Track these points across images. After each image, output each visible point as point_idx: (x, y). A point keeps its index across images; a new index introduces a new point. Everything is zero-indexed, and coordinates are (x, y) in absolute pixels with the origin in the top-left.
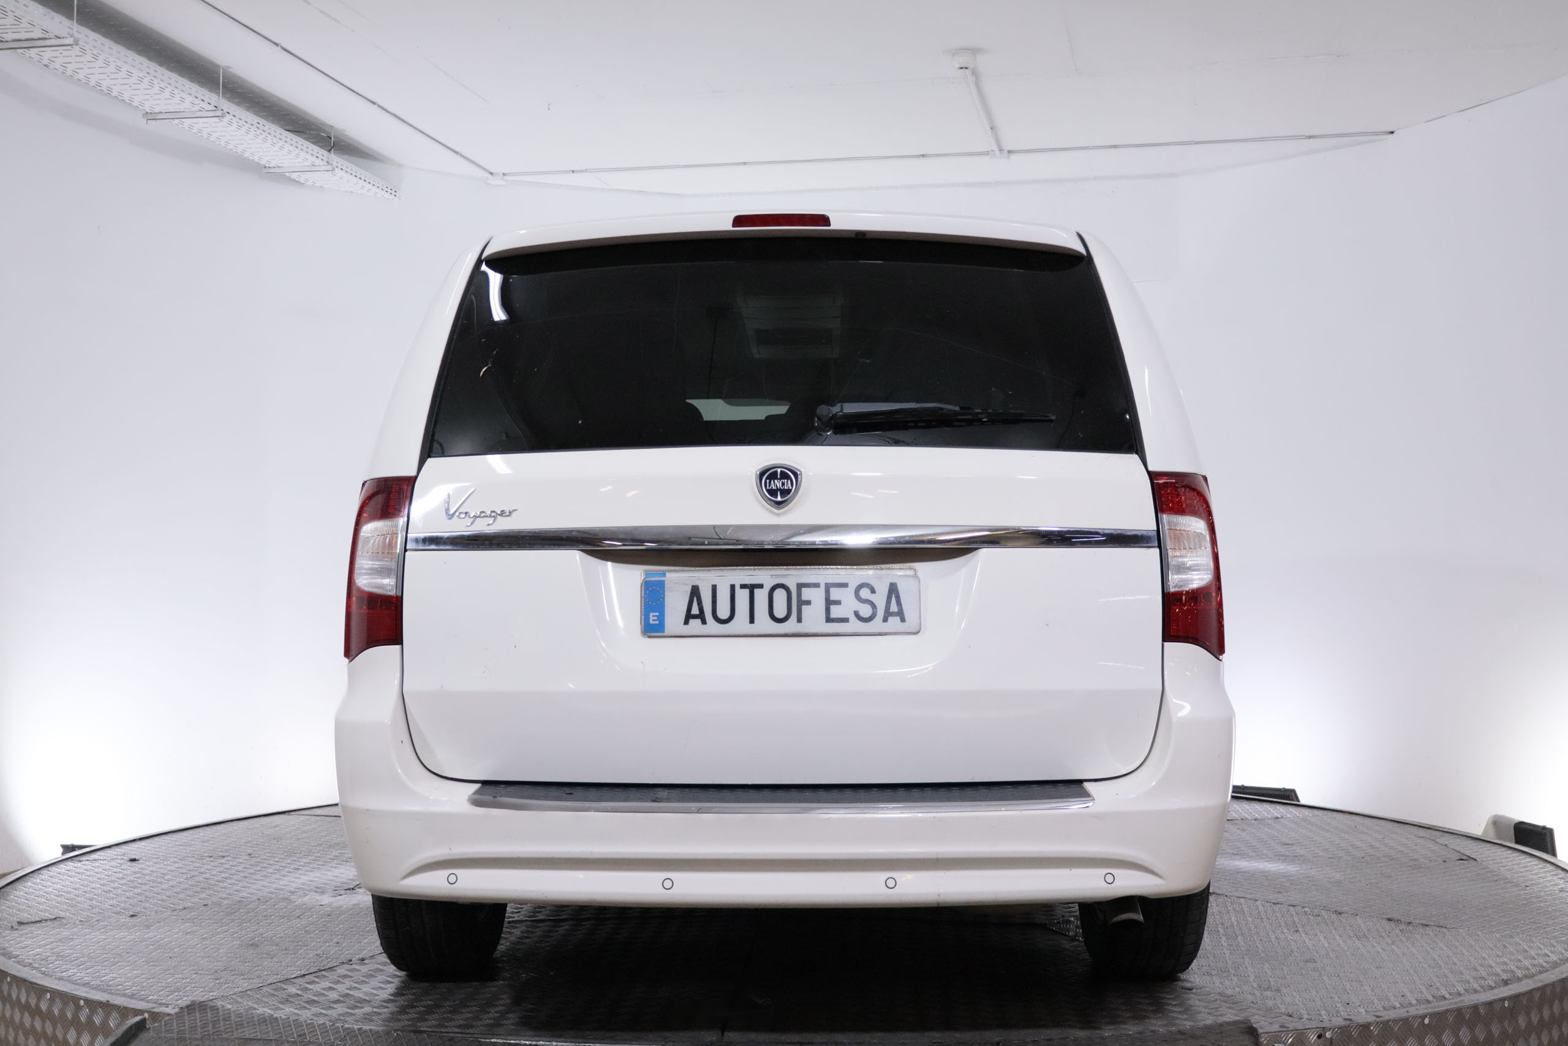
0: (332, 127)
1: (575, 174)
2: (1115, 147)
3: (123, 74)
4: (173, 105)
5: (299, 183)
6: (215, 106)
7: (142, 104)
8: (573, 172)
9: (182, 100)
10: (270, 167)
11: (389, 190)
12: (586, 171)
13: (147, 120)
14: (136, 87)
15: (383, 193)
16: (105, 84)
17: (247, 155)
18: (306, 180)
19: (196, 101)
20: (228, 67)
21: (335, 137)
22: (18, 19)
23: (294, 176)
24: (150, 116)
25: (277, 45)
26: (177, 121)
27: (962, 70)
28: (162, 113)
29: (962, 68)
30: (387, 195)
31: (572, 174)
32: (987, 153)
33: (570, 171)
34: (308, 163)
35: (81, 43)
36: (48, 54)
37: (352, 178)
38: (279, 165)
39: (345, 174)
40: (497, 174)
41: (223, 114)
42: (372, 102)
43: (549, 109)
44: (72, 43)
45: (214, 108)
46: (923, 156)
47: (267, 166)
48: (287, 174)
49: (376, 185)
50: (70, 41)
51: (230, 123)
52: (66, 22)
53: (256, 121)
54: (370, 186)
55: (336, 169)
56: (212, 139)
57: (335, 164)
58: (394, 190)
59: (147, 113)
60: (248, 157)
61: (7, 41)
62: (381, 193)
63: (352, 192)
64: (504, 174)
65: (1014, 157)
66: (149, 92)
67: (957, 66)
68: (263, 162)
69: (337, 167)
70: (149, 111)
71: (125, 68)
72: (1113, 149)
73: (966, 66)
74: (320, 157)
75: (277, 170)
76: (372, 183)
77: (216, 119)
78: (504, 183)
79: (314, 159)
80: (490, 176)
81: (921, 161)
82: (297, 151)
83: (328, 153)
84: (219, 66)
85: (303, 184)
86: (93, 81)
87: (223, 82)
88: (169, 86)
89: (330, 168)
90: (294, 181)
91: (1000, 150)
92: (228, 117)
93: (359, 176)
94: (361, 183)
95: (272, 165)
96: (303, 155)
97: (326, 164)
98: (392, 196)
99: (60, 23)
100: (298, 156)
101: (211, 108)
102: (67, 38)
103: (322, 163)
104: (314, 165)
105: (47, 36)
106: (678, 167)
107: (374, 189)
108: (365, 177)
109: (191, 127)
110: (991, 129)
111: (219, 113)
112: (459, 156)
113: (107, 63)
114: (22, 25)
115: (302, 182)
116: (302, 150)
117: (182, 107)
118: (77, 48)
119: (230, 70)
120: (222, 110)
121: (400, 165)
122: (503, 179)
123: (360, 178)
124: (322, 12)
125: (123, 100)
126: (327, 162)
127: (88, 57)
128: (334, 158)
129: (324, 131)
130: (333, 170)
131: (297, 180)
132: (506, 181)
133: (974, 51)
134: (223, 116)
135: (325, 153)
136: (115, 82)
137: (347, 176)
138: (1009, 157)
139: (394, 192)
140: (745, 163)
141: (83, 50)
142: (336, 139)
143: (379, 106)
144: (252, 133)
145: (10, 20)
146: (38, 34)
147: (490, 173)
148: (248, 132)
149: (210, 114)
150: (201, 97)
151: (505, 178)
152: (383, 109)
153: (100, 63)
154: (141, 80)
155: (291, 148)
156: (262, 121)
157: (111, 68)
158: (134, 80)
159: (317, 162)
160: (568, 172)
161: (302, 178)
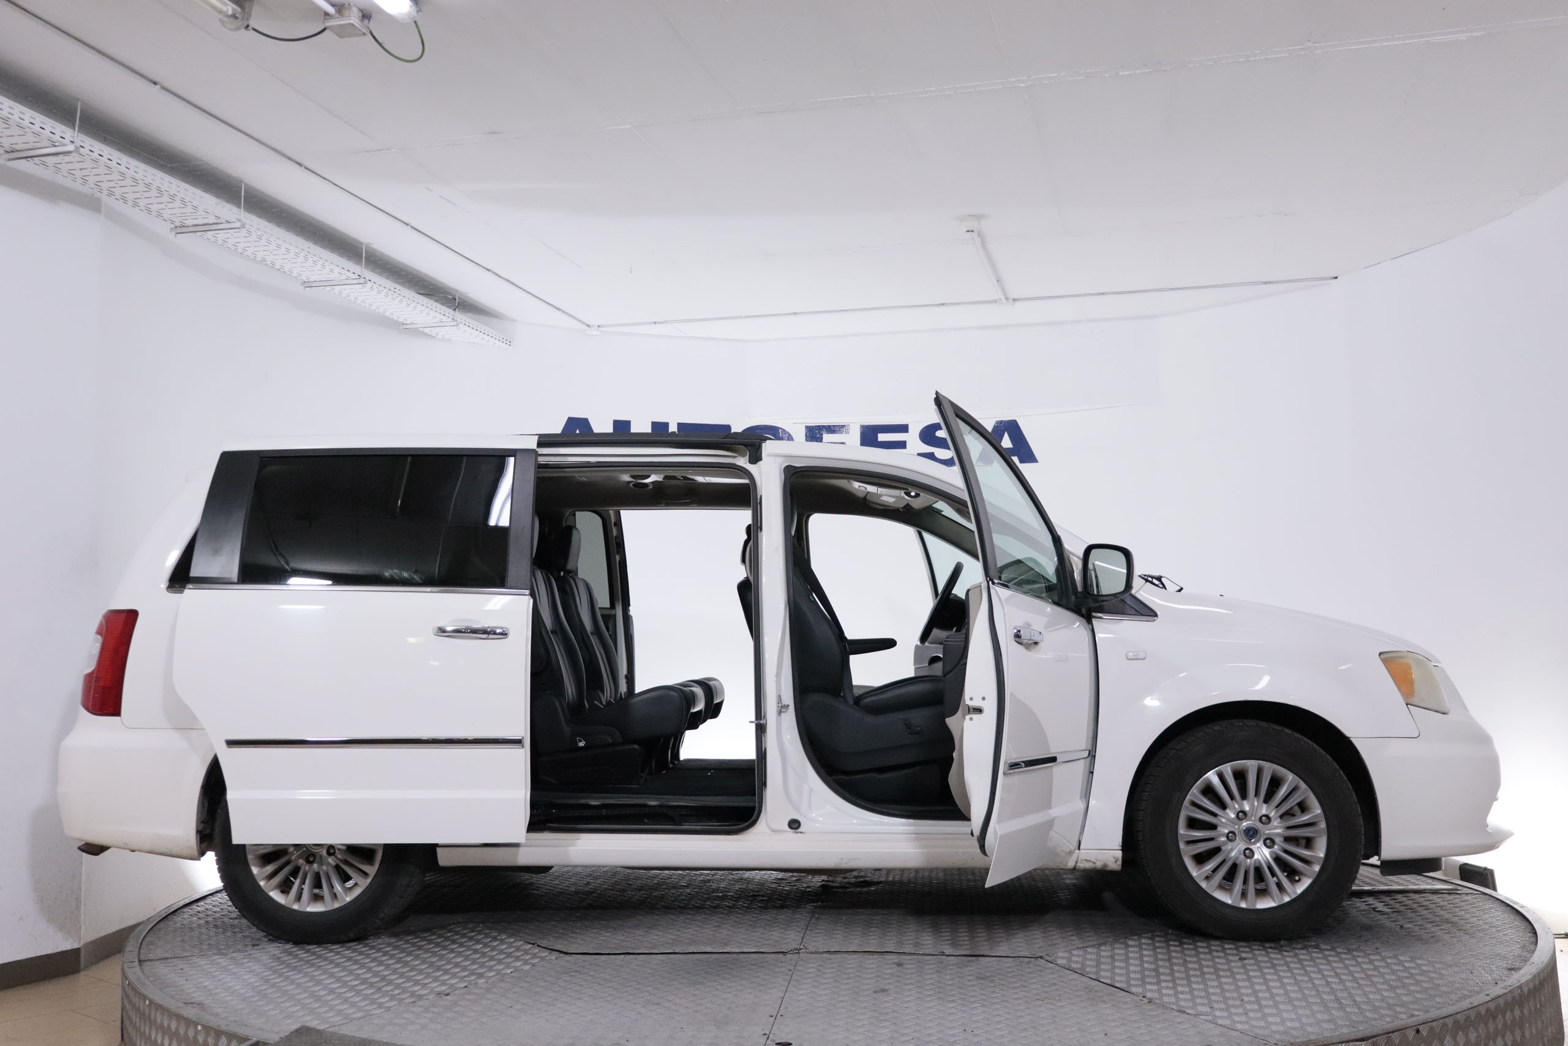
0: (456, 290)
1: (656, 325)
2: (1102, 294)
3: (283, 251)
4: (325, 275)
5: (431, 336)
6: (359, 275)
7: (300, 275)
8: (655, 323)
9: (332, 271)
10: (407, 324)
11: (504, 341)
12: (665, 322)
13: (305, 287)
14: (294, 261)
15: (500, 343)
16: (269, 259)
17: (387, 314)
18: (437, 334)
19: (343, 272)
20: (369, 243)
21: (459, 298)
22: (195, 208)
23: (427, 331)
24: (307, 285)
25: (407, 225)
26: (328, 288)
28: (316, 281)
29: (967, 232)
30: (503, 345)
31: (654, 325)
32: (995, 301)
33: (652, 322)
34: (437, 320)
35: (247, 226)
36: (222, 235)
37: (474, 331)
38: (415, 322)
39: (468, 328)
40: (593, 326)
41: (364, 281)
42: (487, 269)
43: (632, 272)
44: (239, 227)
45: (358, 277)
46: (942, 304)
47: (404, 323)
48: (421, 329)
49: (494, 337)
50: (238, 225)
51: (372, 288)
52: (234, 209)
53: (393, 286)
55: (461, 325)
56: (359, 301)
57: (459, 320)
58: (509, 341)
59: (304, 282)
60: (388, 316)
61: (188, 226)
62: (498, 343)
63: (474, 343)
64: (599, 326)
65: (1017, 304)
66: (304, 265)
67: (965, 229)
68: (400, 320)
69: (461, 323)
70: (306, 280)
71: (284, 245)
73: (972, 230)
74: (447, 315)
75: (412, 326)
76: (490, 335)
77: (360, 286)
78: (598, 333)
79: (441, 317)
80: (587, 327)
81: (941, 308)
82: (428, 310)
83: (453, 311)
84: (362, 243)
85: (434, 337)
86: (259, 256)
87: (365, 255)
88: (321, 259)
89: (454, 323)
90: (426, 334)
91: (1006, 299)
92: (370, 284)
93: (479, 330)
94: (481, 335)
95: (408, 322)
96: (432, 313)
97: (452, 320)
98: (508, 345)
99: (230, 211)
100: (428, 315)
101: (356, 276)
102: (236, 222)
103: (448, 320)
104: (442, 322)
105: (219, 221)
107: (492, 340)
108: (485, 330)
109: (340, 292)
110: (997, 279)
111: (362, 281)
112: (561, 312)
113: (269, 242)
114: (198, 213)
115: (434, 335)
116: (432, 309)
117: (332, 277)
118: (244, 230)
119: (371, 246)
120: (365, 278)
121: (515, 321)
122: (598, 330)
123: (481, 332)
124: (441, 197)
125: (284, 271)
126: (453, 319)
127: (254, 238)
128: (458, 315)
129: (451, 294)
130: (458, 325)
131: (430, 333)
132: (601, 332)
133: (978, 217)
134: (365, 283)
135: (451, 311)
136: (277, 257)
137: (469, 330)
138: (1014, 304)
139: (509, 343)
140: (795, 314)
141: (249, 232)
142: (460, 300)
143: (493, 272)
144: (390, 297)
145: (189, 209)
146: (212, 220)
147: (588, 326)
148: (386, 295)
149: (355, 281)
150: (346, 268)
151: (600, 329)
152: (497, 275)
153: (263, 242)
154: (297, 255)
155: (423, 308)
156: (398, 287)
157: (273, 247)
158: (292, 255)
159: (445, 319)
160: (650, 323)
161: (434, 332)
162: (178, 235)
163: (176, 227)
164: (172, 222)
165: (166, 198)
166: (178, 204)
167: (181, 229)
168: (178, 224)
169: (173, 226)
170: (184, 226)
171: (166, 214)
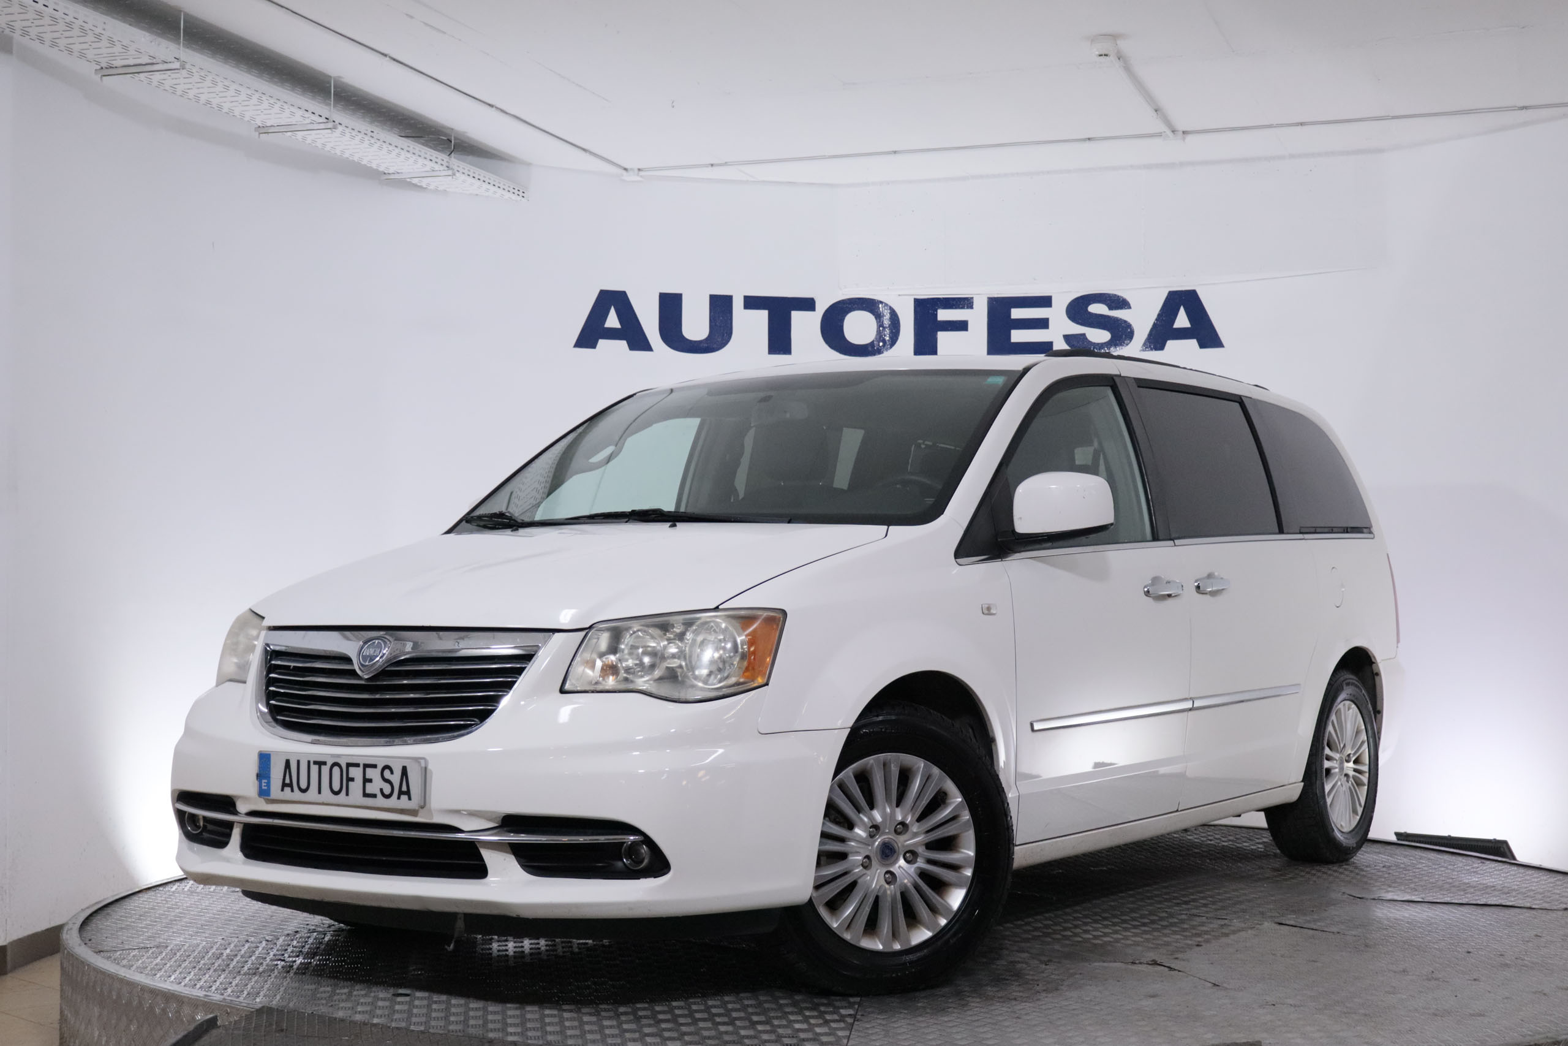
0: (452, 129)
1: (714, 168)
2: (1302, 124)
3: (232, 92)
4: (285, 118)
5: (421, 187)
6: (326, 118)
7: (253, 119)
8: (712, 165)
9: (293, 114)
10: (389, 174)
11: (516, 191)
12: (726, 164)
13: (260, 133)
14: (246, 103)
15: (510, 195)
16: (215, 101)
17: (364, 162)
18: (428, 184)
19: (307, 115)
20: (340, 77)
21: (456, 138)
22: (125, 47)
23: (415, 181)
24: (262, 130)
25: (385, 55)
26: (289, 134)
27: (1102, 57)
28: (274, 126)
29: (1101, 55)
30: (514, 197)
31: (710, 168)
32: (1159, 135)
33: (709, 164)
34: (428, 168)
35: (188, 66)
36: (157, 77)
37: (475, 181)
38: (399, 171)
39: (467, 178)
40: (632, 169)
41: (334, 125)
42: (489, 105)
43: (673, 107)
44: (179, 67)
45: (326, 121)
46: (1089, 139)
47: (386, 172)
48: (408, 180)
49: (502, 187)
50: (177, 65)
51: (343, 134)
52: (172, 46)
53: (370, 130)
54: (496, 189)
55: (458, 174)
56: (328, 148)
57: (456, 168)
58: (521, 191)
59: (259, 127)
60: (365, 165)
61: (116, 67)
62: (507, 195)
63: (477, 195)
64: (639, 170)
65: (1189, 138)
66: (258, 107)
67: (1097, 53)
68: (381, 169)
69: (458, 171)
70: (261, 125)
71: (233, 87)
72: (1300, 127)
73: (1106, 53)
74: (440, 162)
75: (396, 176)
76: (497, 185)
77: (329, 131)
78: (639, 179)
79: (432, 164)
80: (624, 172)
81: (1087, 144)
82: (414, 157)
83: (448, 157)
84: (330, 77)
85: (426, 188)
86: (203, 98)
87: (334, 91)
88: (277, 102)
89: (450, 172)
90: (415, 185)
91: (1173, 131)
92: (340, 128)
93: (482, 179)
94: (485, 186)
95: (391, 172)
96: (421, 161)
97: (446, 169)
98: (519, 198)
99: (167, 48)
100: (416, 162)
101: (323, 120)
102: (173, 62)
103: (442, 168)
104: (433, 171)
105: (154, 61)
106: (823, 157)
107: (500, 191)
108: (489, 179)
109: (304, 138)
110: (1156, 111)
111: (330, 125)
112: (588, 154)
113: (214, 83)
114: (129, 53)
115: (425, 186)
116: (420, 156)
117: (293, 120)
118: (184, 72)
119: (342, 80)
120: (334, 121)
121: (529, 164)
122: (638, 175)
123: (484, 181)
124: (426, 24)
125: (234, 116)
126: (448, 167)
127: (196, 78)
128: (455, 161)
129: (445, 135)
130: (454, 174)
131: (419, 184)
132: (641, 176)
133: (1114, 37)
134: (335, 128)
135: (444, 157)
136: (224, 99)
137: (470, 180)
138: (1184, 139)
139: (522, 193)
140: (895, 152)
141: (191, 73)
142: (458, 141)
143: (497, 108)
144: (367, 142)
145: (117, 49)
146: (145, 60)
147: (626, 169)
148: (362, 141)
149: (322, 126)
150: (311, 109)
151: (642, 173)
152: (502, 111)
153: (208, 83)
154: (250, 97)
155: (409, 155)
156: (377, 130)
157: (220, 88)
158: (243, 97)
159: (437, 167)
160: (706, 166)
161: (424, 183)
162: (104, 78)
163: (102, 68)
164: (98, 63)
165: (90, 37)
166: (104, 43)
167: (107, 70)
168: (104, 65)
169: (99, 67)
170: (111, 67)
171: (90, 54)
